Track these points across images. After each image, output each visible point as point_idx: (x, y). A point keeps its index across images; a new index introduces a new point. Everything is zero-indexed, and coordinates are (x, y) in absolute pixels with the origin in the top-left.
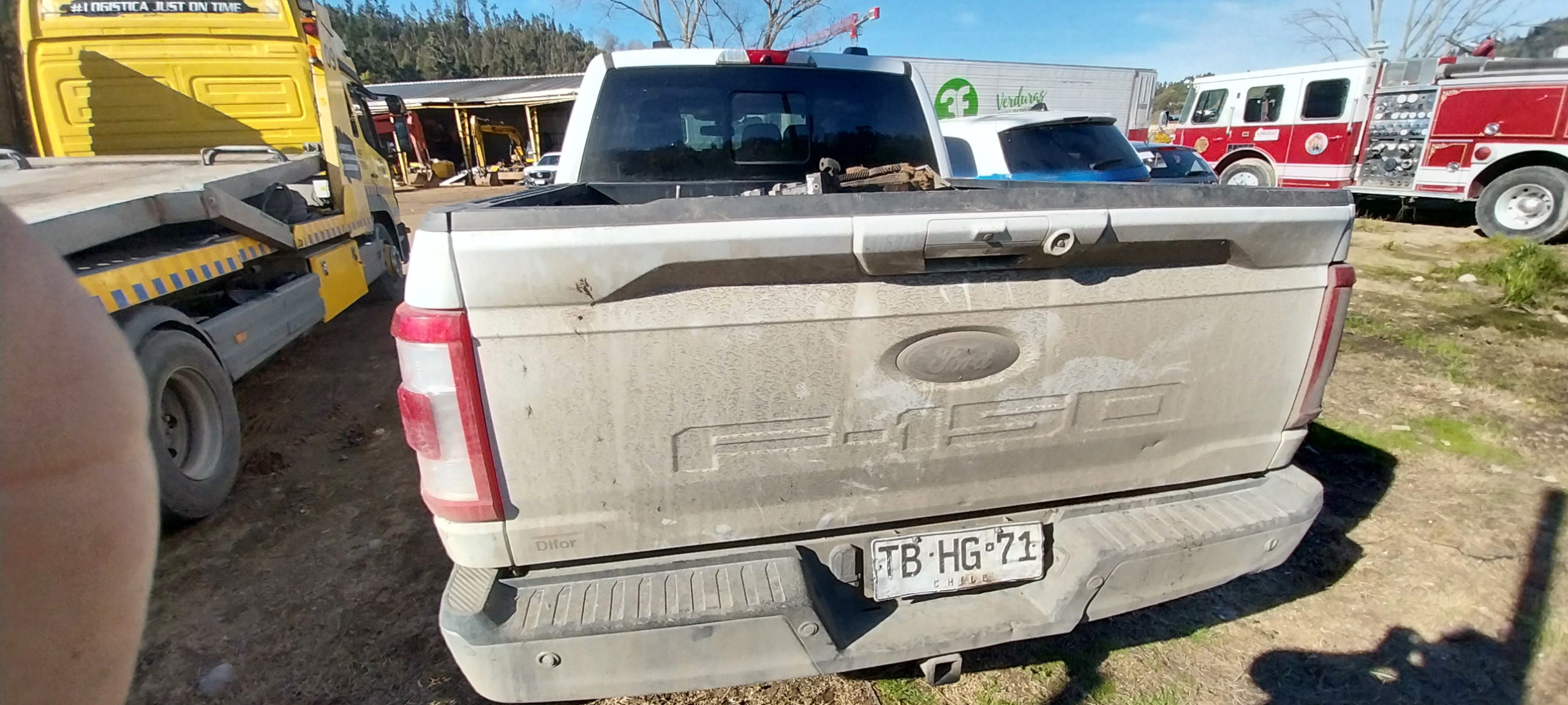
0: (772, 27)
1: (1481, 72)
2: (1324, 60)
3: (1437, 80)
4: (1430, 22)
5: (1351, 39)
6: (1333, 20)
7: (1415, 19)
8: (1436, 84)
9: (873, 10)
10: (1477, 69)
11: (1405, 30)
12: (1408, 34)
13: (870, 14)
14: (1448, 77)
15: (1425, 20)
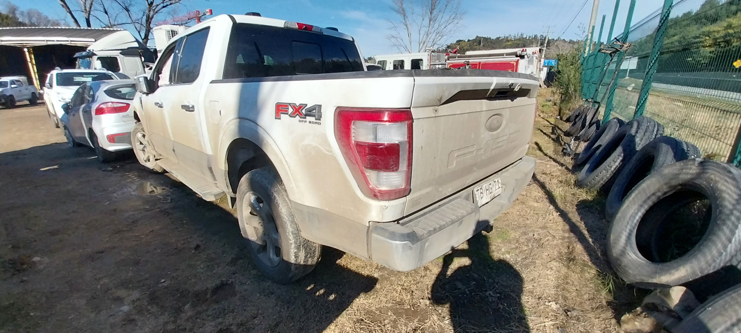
0: (150, 11)
1: (457, 59)
2: (398, 53)
3: (446, 61)
4: (424, 43)
5: (404, 46)
6: (399, 39)
7: (421, 41)
8: (446, 62)
9: (208, 10)
10: (455, 58)
11: (418, 45)
12: (419, 46)
13: (207, 12)
14: (448, 60)
15: (423, 42)
